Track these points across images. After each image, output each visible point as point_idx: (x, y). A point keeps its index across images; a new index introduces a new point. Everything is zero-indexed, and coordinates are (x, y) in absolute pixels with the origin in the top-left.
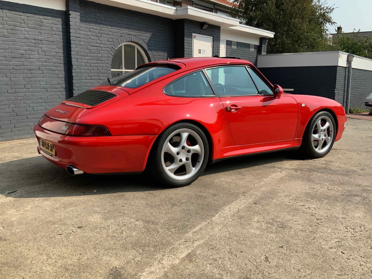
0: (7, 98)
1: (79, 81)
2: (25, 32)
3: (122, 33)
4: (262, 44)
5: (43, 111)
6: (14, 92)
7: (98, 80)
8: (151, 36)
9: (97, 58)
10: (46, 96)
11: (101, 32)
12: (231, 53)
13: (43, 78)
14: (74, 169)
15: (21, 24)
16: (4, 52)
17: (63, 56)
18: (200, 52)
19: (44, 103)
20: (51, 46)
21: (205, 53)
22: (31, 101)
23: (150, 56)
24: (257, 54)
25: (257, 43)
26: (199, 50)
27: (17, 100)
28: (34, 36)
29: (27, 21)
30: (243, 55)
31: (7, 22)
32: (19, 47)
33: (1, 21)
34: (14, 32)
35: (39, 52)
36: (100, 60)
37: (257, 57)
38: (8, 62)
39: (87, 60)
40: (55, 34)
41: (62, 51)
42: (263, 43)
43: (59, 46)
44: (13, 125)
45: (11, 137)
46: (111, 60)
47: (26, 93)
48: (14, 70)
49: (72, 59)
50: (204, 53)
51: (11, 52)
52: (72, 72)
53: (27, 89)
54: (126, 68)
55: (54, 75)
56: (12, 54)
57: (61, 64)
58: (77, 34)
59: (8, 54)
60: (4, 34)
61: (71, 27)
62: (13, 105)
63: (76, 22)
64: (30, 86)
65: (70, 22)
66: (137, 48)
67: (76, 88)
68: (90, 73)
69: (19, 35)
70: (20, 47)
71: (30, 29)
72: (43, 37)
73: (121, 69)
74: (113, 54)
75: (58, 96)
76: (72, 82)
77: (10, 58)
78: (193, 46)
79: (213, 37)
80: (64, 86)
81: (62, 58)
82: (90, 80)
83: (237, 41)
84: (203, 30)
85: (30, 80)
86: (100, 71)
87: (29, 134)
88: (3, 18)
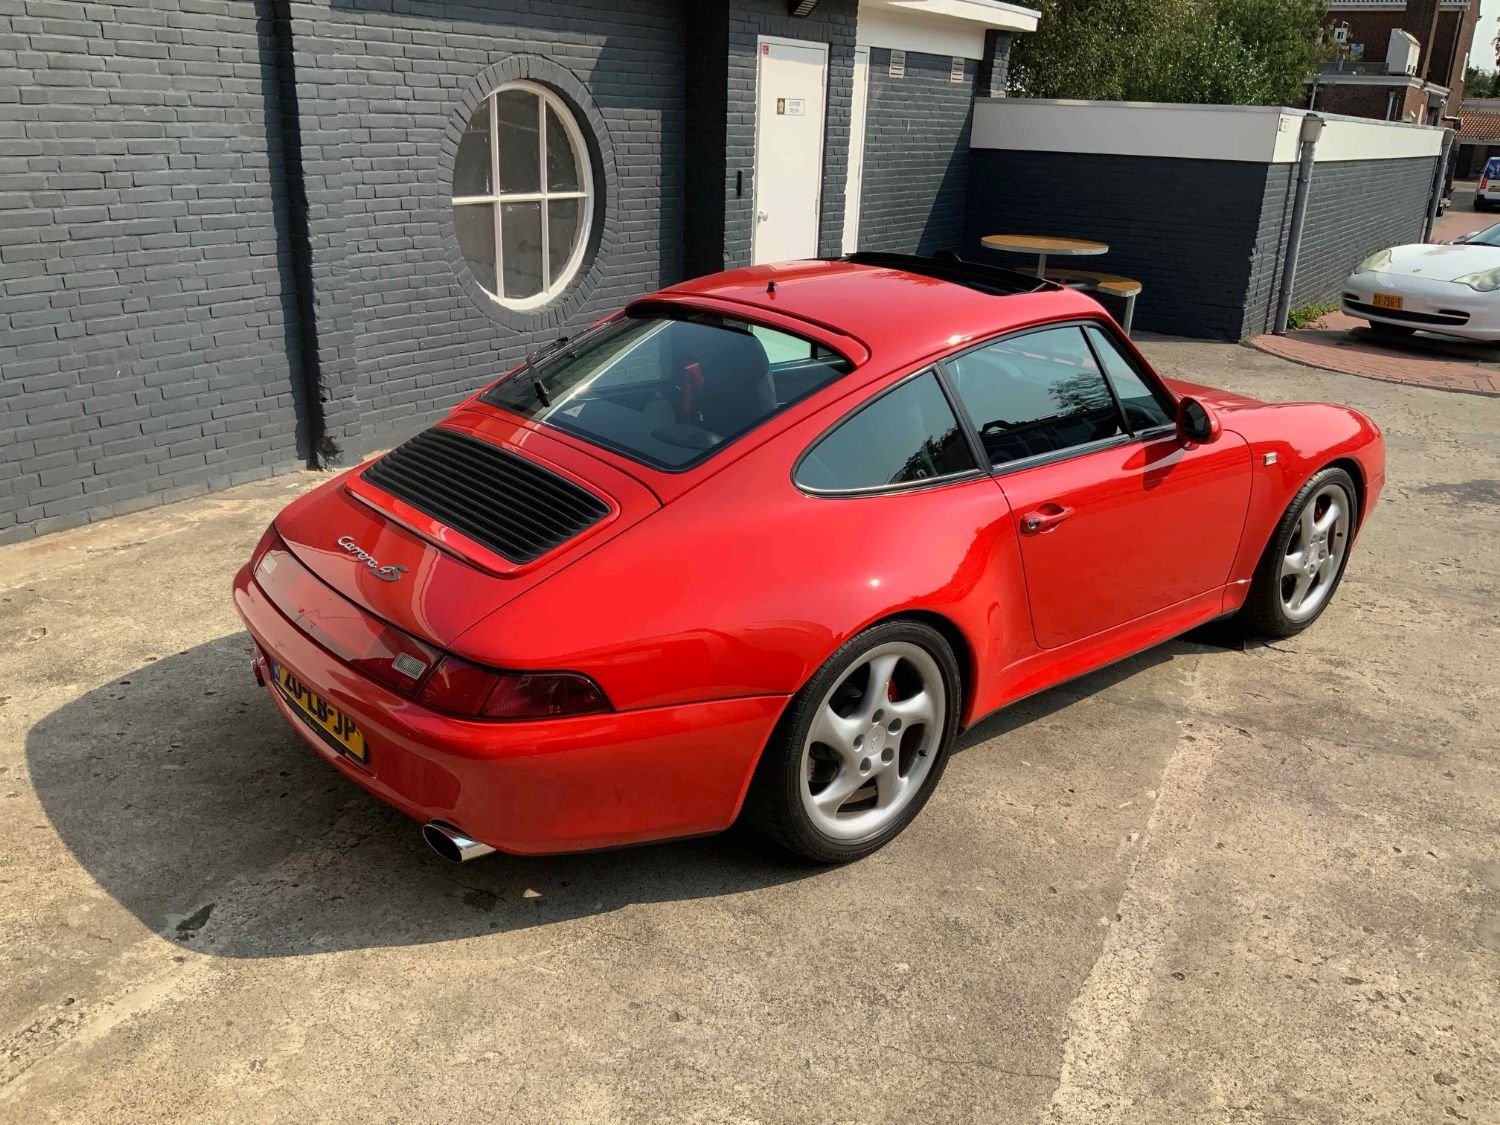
0: (56, 359)
1: (335, 263)
2: (109, 74)
3: (492, 48)
4: (993, 57)
5: (199, 396)
6: (83, 331)
7: (405, 249)
8: (603, 52)
9: (398, 162)
10: (208, 334)
11: (412, 50)
12: (884, 97)
13: (192, 264)
14: (460, 842)
15: (91, 40)
16: (26, 170)
17: (266, 162)
18: (781, 110)
19: (201, 363)
20: (216, 124)
21: (801, 111)
22: (153, 359)
23: (597, 135)
24: (975, 95)
25: (976, 53)
26: (779, 100)
27: (96, 362)
28: (145, 91)
29: (113, 24)
30: (927, 103)
31: (32, 36)
32: (88, 144)
33: (4, 35)
34: (61, 76)
35: (171, 156)
36: (412, 165)
37: (972, 104)
38: (48, 211)
39: (362, 170)
40: (230, 73)
41: (262, 142)
42: (997, 53)
43: (250, 124)
44: (89, 464)
45: (84, 512)
46: (451, 161)
47: (129, 333)
48: (74, 243)
49: (306, 179)
50: (797, 110)
51: (57, 164)
52: (306, 233)
53: (134, 315)
54: (507, 187)
55: (236, 245)
56: (61, 174)
57: (259, 199)
58: (321, 71)
59: (43, 175)
60: (20, 91)
61: (295, 44)
62: (82, 384)
63: (314, 21)
64: (145, 299)
65: (291, 18)
66: (547, 103)
67: (325, 293)
68: (373, 223)
69: (84, 89)
70: (94, 141)
71: (127, 59)
72: (181, 89)
73: (487, 194)
74: (458, 138)
75: (256, 329)
76: (309, 269)
77: (53, 193)
78: (759, 87)
79: (831, 45)
80: (276, 286)
81: (265, 173)
82: (372, 254)
83: (908, 50)
84: (796, 20)
85: (143, 275)
86: (412, 212)
87: (151, 491)
88: (13, 19)
